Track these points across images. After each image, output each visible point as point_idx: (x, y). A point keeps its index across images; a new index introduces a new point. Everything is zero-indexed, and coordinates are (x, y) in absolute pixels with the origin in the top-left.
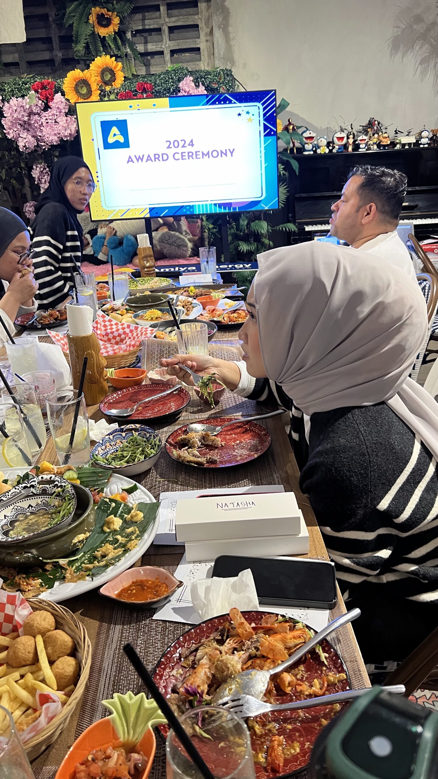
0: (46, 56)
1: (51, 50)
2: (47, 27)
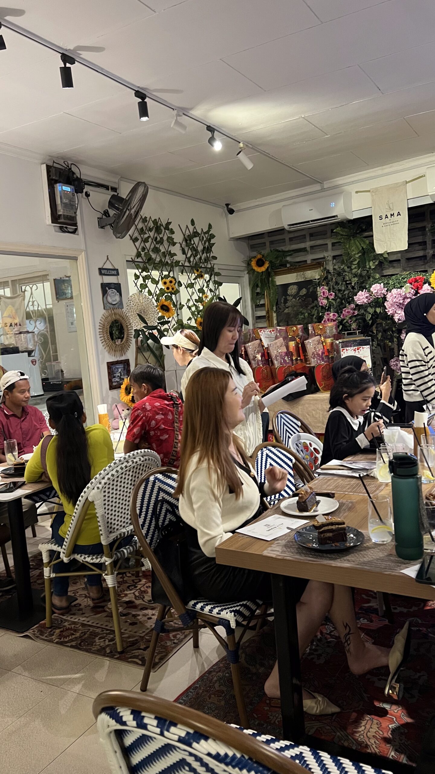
0: (421, 254)
1: (425, 249)
2: (424, 235)
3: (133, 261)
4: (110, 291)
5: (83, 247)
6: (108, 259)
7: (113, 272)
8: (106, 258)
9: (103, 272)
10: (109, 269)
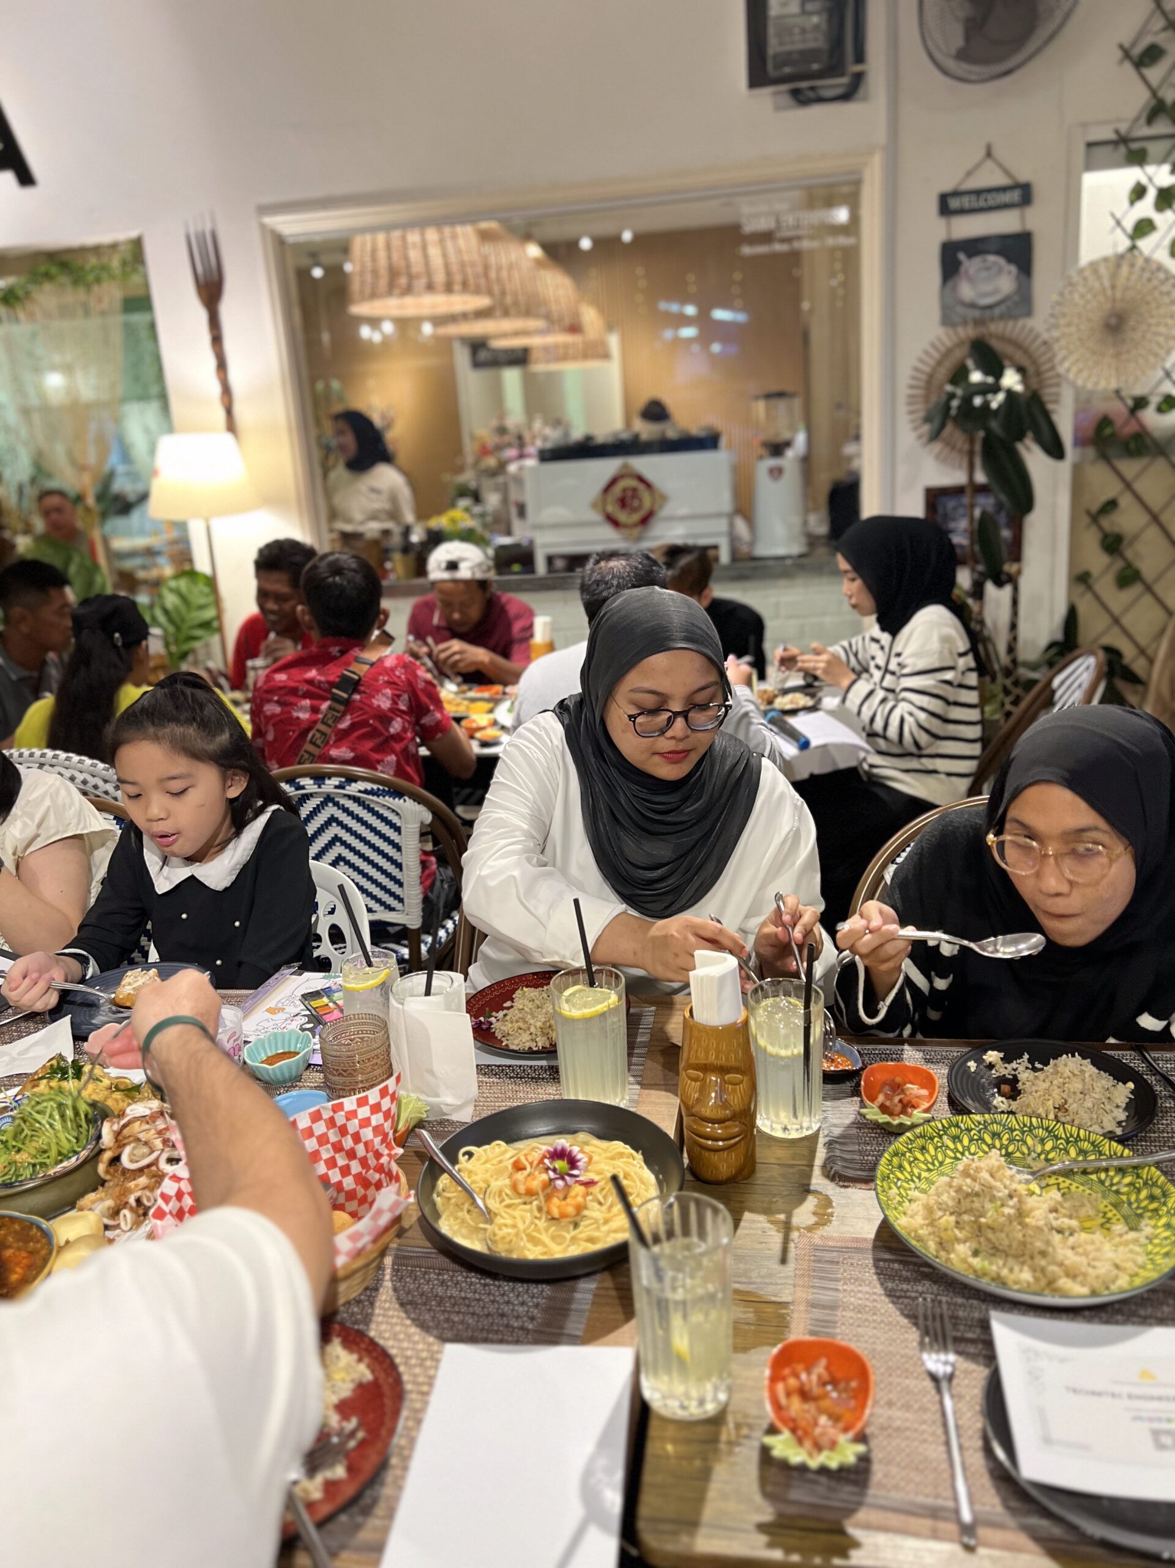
3: (1122, 140)
4: (971, 266)
5: (881, 135)
6: (989, 154)
7: (1006, 198)
8: (982, 153)
9: (954, 203)
10: (989, 190)
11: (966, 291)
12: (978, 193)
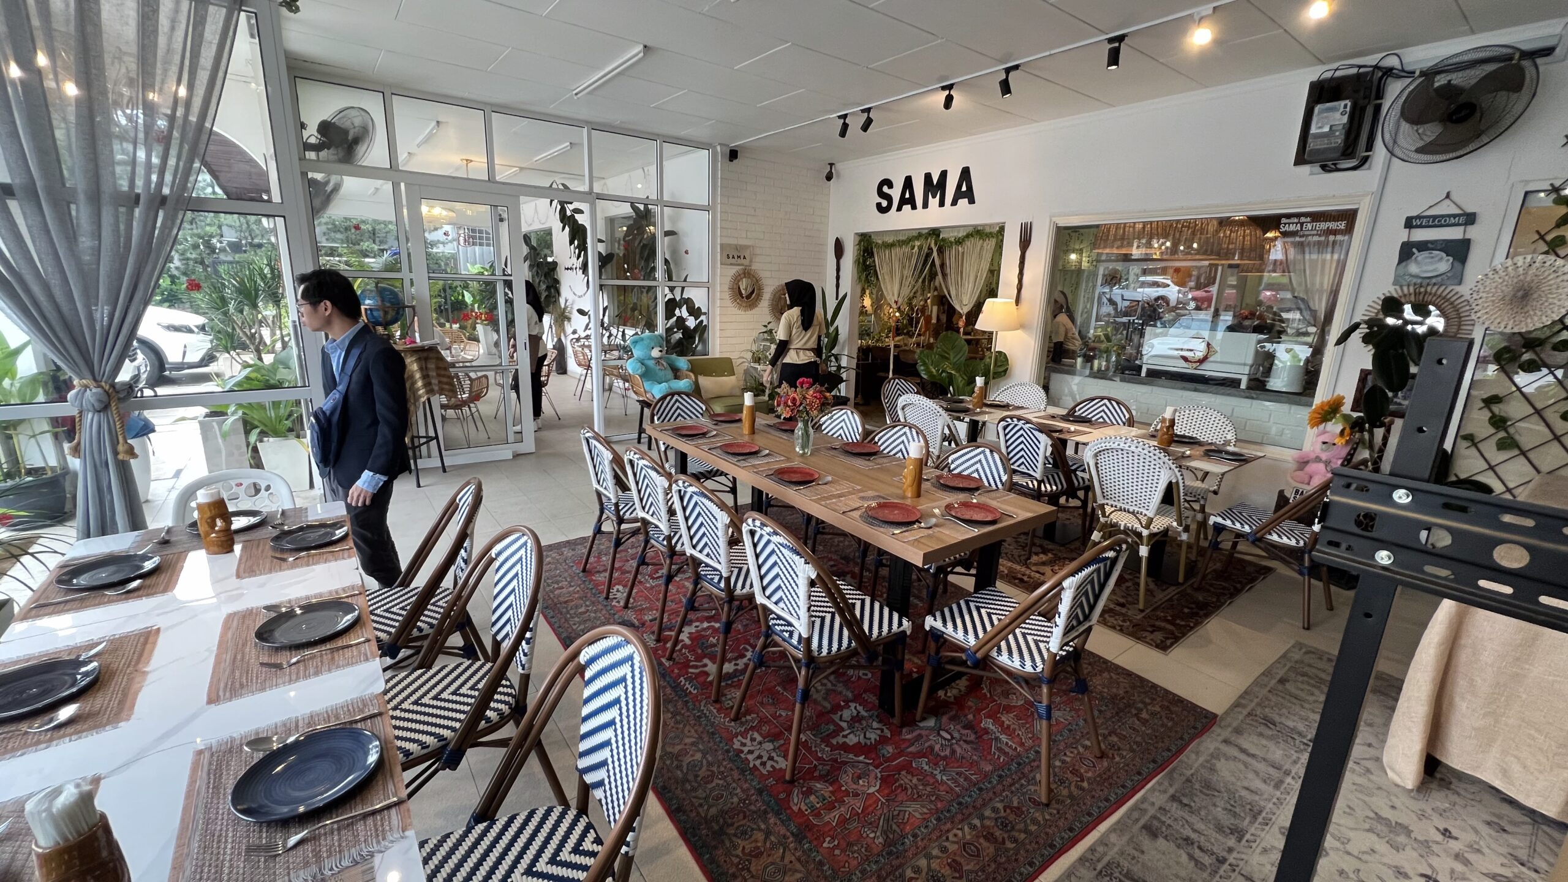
3: (1555, 190)
4: (1421, 256)
5: (1375, 185)
7: (1456, 220)
8: (1442, 196)
9: (1417, 222)
10: (1443, 216)
11: (1413, 268)
12: (1434, 217)
